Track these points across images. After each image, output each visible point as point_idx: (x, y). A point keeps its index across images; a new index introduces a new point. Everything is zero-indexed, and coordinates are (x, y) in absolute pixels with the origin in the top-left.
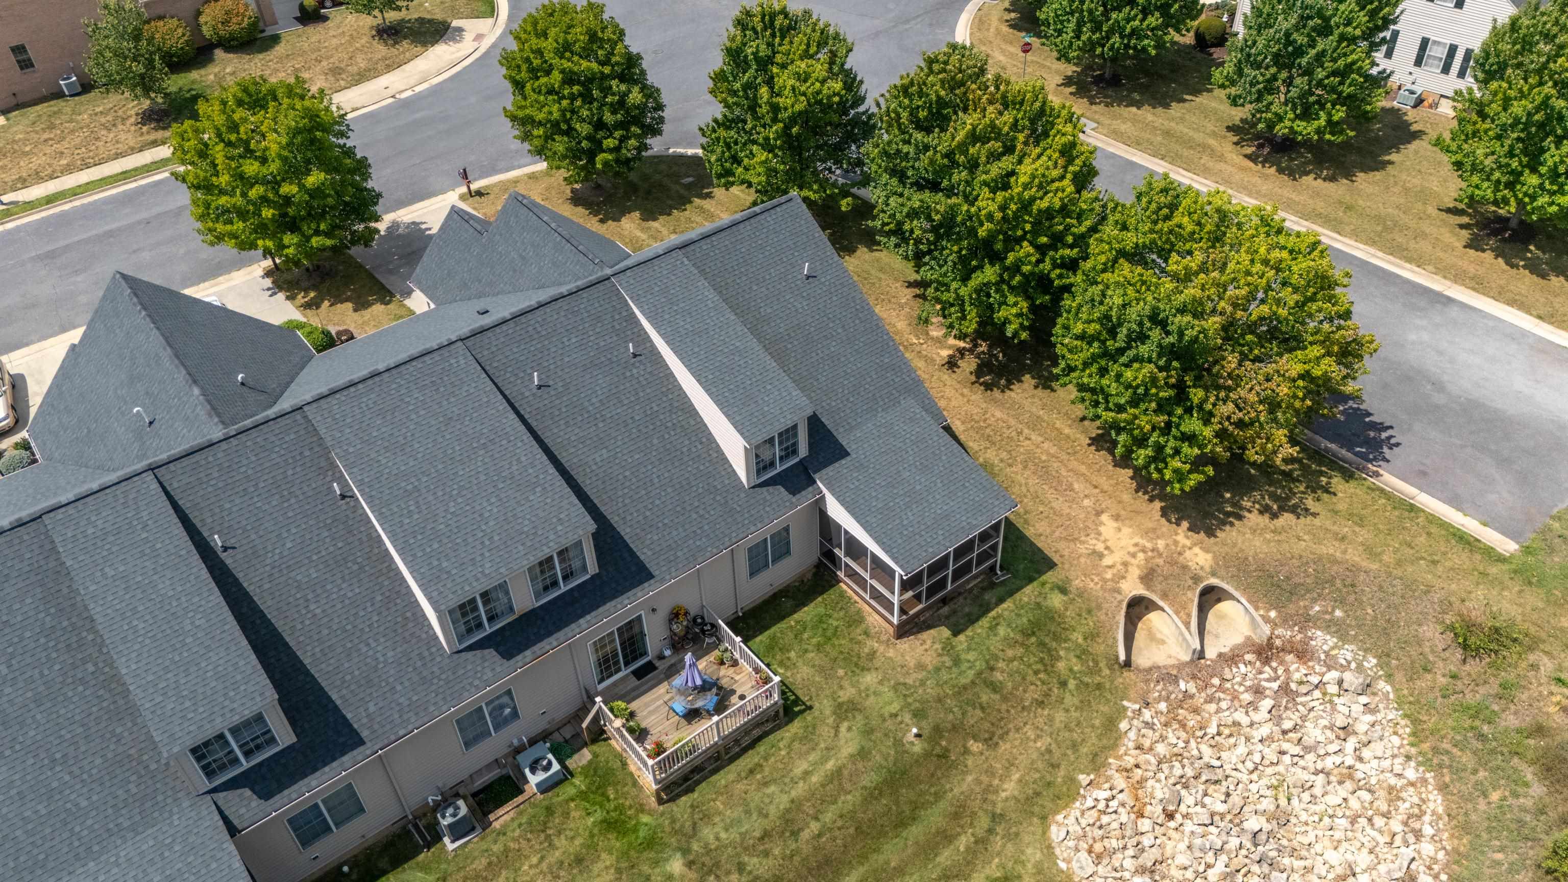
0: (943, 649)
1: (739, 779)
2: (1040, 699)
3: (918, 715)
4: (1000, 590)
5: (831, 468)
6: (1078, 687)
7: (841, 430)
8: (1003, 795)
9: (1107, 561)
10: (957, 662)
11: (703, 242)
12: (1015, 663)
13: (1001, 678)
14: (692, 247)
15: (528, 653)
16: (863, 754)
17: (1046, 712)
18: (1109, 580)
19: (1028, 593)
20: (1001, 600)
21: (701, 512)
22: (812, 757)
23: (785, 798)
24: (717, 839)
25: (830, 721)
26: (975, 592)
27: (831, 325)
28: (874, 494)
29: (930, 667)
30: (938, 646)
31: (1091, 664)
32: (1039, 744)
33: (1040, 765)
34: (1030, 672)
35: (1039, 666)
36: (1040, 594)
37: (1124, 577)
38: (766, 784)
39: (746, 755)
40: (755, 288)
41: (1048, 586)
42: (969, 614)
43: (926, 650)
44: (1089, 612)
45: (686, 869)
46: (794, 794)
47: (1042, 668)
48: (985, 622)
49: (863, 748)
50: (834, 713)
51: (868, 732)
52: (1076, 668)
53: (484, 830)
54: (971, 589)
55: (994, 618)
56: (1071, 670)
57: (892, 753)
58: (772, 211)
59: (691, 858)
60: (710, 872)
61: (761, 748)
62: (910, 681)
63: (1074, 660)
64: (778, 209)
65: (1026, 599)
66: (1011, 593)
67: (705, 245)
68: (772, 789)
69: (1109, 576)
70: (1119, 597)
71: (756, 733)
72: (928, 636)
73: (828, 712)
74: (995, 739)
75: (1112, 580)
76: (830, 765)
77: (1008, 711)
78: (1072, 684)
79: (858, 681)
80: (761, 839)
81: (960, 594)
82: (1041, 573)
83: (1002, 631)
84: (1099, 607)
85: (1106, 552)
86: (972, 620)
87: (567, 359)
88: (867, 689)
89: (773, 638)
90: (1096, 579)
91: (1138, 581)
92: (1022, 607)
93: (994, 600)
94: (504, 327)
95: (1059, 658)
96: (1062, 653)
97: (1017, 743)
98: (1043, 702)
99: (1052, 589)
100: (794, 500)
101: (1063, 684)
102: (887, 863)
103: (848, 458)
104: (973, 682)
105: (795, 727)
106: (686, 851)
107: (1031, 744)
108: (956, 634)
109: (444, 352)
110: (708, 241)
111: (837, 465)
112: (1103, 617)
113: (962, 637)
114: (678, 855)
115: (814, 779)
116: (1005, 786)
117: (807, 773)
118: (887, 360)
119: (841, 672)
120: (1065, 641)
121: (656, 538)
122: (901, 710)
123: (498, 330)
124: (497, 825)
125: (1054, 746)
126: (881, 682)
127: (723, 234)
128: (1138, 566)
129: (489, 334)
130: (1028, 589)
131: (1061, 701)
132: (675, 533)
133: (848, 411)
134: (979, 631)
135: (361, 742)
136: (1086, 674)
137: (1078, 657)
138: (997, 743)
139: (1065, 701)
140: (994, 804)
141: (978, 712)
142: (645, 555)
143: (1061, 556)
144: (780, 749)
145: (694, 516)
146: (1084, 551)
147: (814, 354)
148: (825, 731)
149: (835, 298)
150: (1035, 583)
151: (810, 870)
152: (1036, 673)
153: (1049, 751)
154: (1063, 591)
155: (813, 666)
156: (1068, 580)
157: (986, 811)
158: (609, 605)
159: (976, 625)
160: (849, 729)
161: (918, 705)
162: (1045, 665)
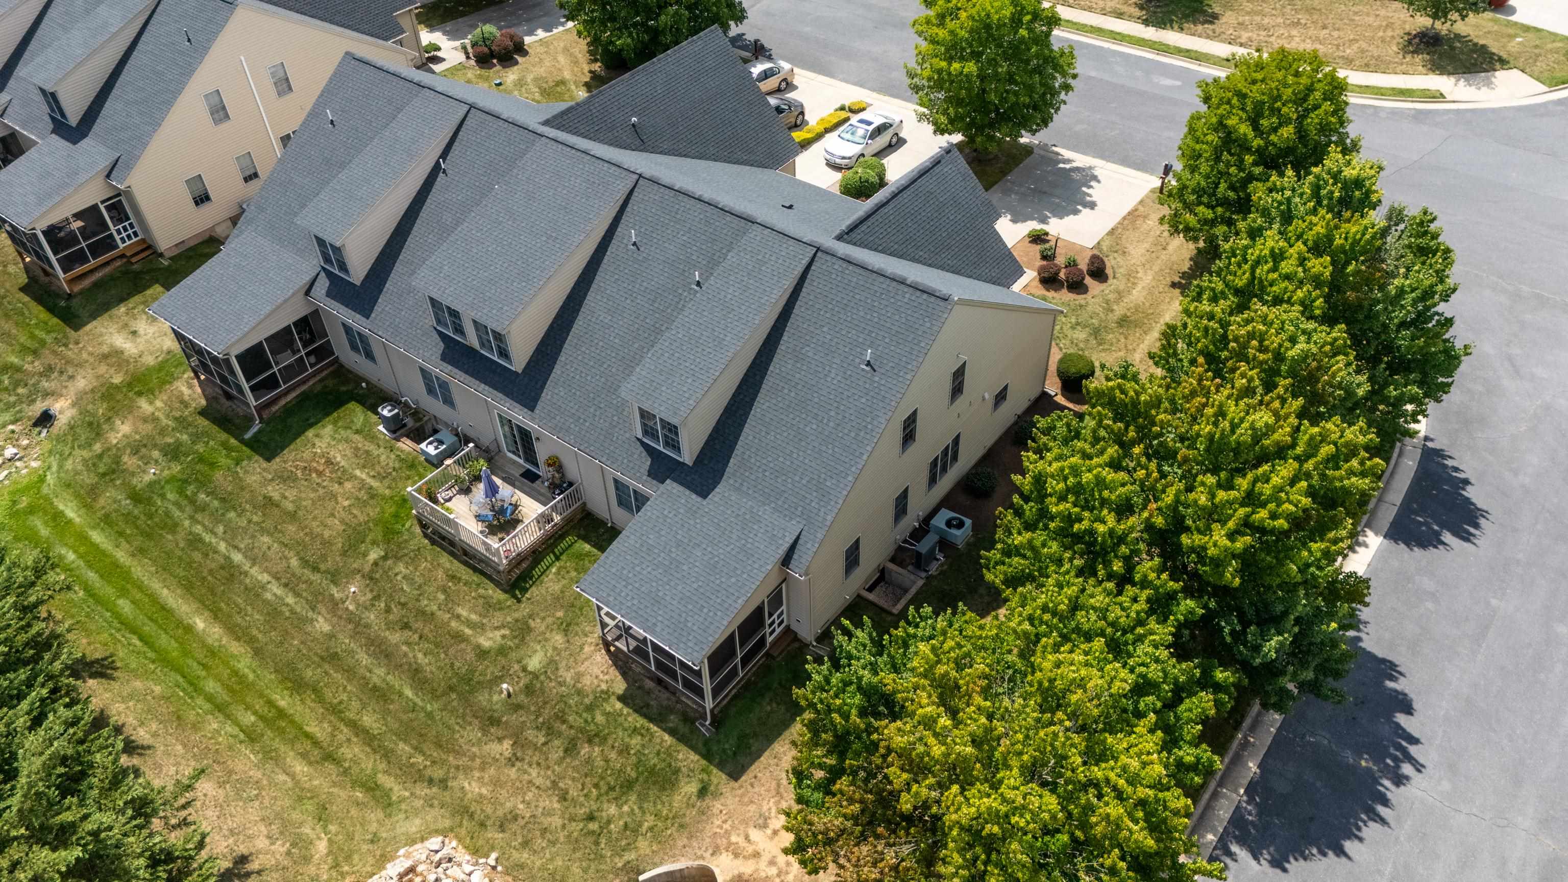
0: (602, 692)
1: (446, 571)
2: (569, 797)
3: (529, 690)
4: (683, 729)
5: (681, 488)
6: (593, 832)
7: (731, 481)
8: (466, 785)
9: (755, 834)
10: (590, 708)
11: (841, 262)
12: (602, 763)
13: (582, 753)
14: (829, 258)
15: (450, 367)
16: (482, 654)
17: (556, 805)
18: (728, 838)
19: (687, 758)
20: (672, 732)
21: (598, 413)
22: (474, 617)
23: (435, 608)
24: (396, 574)
25: (509, 619)
26: (679, 706)
27: (832, 413)
28: (663, 533)
29: (579, 685)
30: (604, 687)
31: (623, 843)
32: (521, 806)
33: (500, 813)
34: (596, 780)
35: (604, 788)
36: (693, 771)
37: (736, 855)
38: (444, 590)
39: (468, 570)
40: (825, 329)
41: (705, 777)
42: (648, 705)
43: (597, 677)
44: (682, 826)
45: (371, 562)
46: (439, 613)
47: (602, 791)
48: (641, 721)
49: (489, 652)
50: (517, 621)
51: (502, 651)
52: (612, 826)
53: (395, 439)
54: (679, 701)
55: (648, 729)
56: (609, 822)
57: (488, 677)
58: (918, 293)
59: (381, 563)
60: (371, 579)
61: (476, 578)
62: (561, 672)
63: (621, 823)
64: (925, 296)
65: (680, 756)
66: (682, 739)
67: (838, 265)
68: (441, 597)
69: (734, 839)
70: (707, 855)
71: (489, 571)
72: (614, 673)
73: (516, 615)
74: (518, 764)
75: (730, 844)
76: (468, 631)
77: (548, 768)
78: (593, 826)
79: (552, 630)
80: (399, 603)
81: (674, 694)
82: (721, 766)
83: (636, 741)
84: (690, 837)
85: (769, 832)
86: (641, 710)
87: (666, 245)
88: (546, 640)
89: (588, 554)
90: (727, 826)
91: (736, 872)
92: (670, 755)
93: (671, 725)
94: (667, 191)
95: (620, 807)
96: (626, 808)
97: (518, 784)
98: (565, 800)
99: (702, 781)
100: (645, 477)
101: (591, 818)
102: (392, 701)
103: (699, 499)
104: (571, 727)
105: (498, 595)
106: (385, 558)
107: (520, 798)
108: (622, 698)
109: (625, 173)
110: (845, 265)
111: (687, 492)
112: (680, 843)
113: (619, 705)
114: (383, 553)
115: (454, 624)
116: (474, 784)
117: (458, 617)
118: (828, 484)
119: (560, 614)
120: (640, 808)
121: (562, 394)
122: (531, 673)
123: (662, 189)
124: (400, 444)
125: (521, 822)
126: (555, 649)
127: (861, 271)
128: (757, 870)
129: (656, 187)
130: (694, 757)
131: (572, 819)
132: (572, 404)
133: (753, 477)
134: (630, 719)
135: (367, 317)
136: (609, 840)
137: (626, 825)
138: (513, 765)
139: (574, 824)
140: (455, 778)
141: (542, 740)
142: (547, 395)
143: (752, 785)
144: (476, 591)
145: (592, 410)
146: (765, 808)
147: (791, 416)
148: (498, 618)
149: (863, 400)
150: (704, 762)
151: (379, 646)
152: (596, 786)
153: (515, 818)
154: (703, 792)
155: (562, 592)
156: (717, 795)
157: (448, 772)
158: (500, 395)
159: (636, 715)
160: (503, 637)
161: (538, 685)
162: (607, 793)
